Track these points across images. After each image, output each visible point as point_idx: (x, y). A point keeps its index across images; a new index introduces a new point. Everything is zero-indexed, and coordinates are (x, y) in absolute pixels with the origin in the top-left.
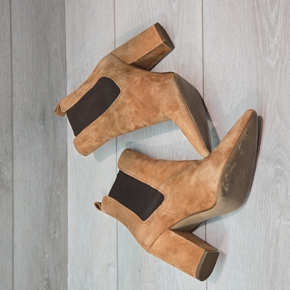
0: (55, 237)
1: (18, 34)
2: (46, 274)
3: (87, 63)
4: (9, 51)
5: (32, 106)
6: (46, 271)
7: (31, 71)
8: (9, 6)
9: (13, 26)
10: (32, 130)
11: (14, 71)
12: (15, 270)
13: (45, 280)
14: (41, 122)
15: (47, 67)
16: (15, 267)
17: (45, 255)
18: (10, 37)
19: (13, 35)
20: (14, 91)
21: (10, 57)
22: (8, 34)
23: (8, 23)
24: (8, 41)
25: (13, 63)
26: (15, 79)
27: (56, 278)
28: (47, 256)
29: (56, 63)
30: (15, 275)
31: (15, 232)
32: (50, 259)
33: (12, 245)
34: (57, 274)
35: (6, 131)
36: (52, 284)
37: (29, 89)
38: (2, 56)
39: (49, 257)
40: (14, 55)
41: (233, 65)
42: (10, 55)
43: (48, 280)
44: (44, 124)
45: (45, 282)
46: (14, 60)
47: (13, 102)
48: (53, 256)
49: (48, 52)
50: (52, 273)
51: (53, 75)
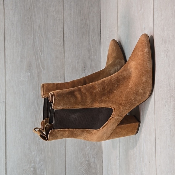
1: (68, 24)
2: (87, 157)
4: (63, 33)
5: (77, 62)
7: (76, 43)
8: (62, 9)
9: (65, 20)
10: (77, 76)
11: (65, 44)
12: (66, 152)
13: (87, 161)
14: (83, 71)
15: (87, 40)
16: (67, 151)
17: (86, 147)
19: (65, 25)
20: (65, 55)
21: (63, 37)
22: (62, 25)
23: (62, 19)
24: (61, 28)
25: (65, 40)
26: (66, 48)
27: (94, 161)
28: (88, 147)
29: (93, 37)
30: (66, 155)
32: (90, 149)
34: (95, 159)
35: (61, 77)
36: (91, 164)
37: (75, 53)
38: (58, 37)
39: (89, 148)
40: (65, 36)
41: (168, 24)
43: (88, 161)
44: (85, 73)
45: (87, 162)
46: (65, 39)
47: (65, 62)
48: (92, 148)
49: (88, 31)
50: (91, 158)
51: (91, 44)
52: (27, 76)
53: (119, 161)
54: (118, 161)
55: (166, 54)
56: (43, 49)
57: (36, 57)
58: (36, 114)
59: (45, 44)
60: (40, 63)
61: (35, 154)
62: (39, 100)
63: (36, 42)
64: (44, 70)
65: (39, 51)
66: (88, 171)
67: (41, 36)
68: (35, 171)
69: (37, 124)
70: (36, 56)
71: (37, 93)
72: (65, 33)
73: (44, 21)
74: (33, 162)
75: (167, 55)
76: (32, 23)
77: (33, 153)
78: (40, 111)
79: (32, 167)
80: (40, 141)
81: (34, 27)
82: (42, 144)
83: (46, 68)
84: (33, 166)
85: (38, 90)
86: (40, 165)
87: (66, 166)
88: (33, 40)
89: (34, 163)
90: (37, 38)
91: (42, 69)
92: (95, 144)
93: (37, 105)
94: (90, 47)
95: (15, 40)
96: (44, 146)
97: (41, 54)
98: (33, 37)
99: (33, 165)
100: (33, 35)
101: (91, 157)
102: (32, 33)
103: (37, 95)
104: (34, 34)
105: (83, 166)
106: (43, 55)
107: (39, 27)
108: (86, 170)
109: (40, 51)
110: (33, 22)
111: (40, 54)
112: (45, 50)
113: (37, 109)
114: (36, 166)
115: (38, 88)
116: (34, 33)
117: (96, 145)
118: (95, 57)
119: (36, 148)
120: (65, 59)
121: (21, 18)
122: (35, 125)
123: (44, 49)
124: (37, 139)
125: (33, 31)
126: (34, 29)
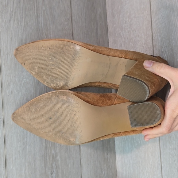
0: (108, 157)
1: (75, 2)
3: (126, 22)
4: (70, 15)
7: (85, 31)
11: (74, 30)
15: (95, 27)
17: (102, 172)
18: (70, 4)
19: (72, 3)
21: (71, 20)
22: (68, 2)
25: (73, 24)
28: (104, 173)
29: (101, 24)
31: (82, 155)
32: (105, 174)
33: (80, 166)
38: (65, 19)
39: (105, 173)
40: (73, 18)
42: (71, 18)
49: (95, 15)
51: (99, 33)
59: (51, 27)
63: (41, 23)
67: (46, 14)
69: (48, 149)
88: (36, 20)
98: (36, 14)
102: (35, 7)
104: (37, 10)
116: (37, 8)
122: (46, 151)
124: (50, 173)
125: (36, 6)
126: (36, 2)
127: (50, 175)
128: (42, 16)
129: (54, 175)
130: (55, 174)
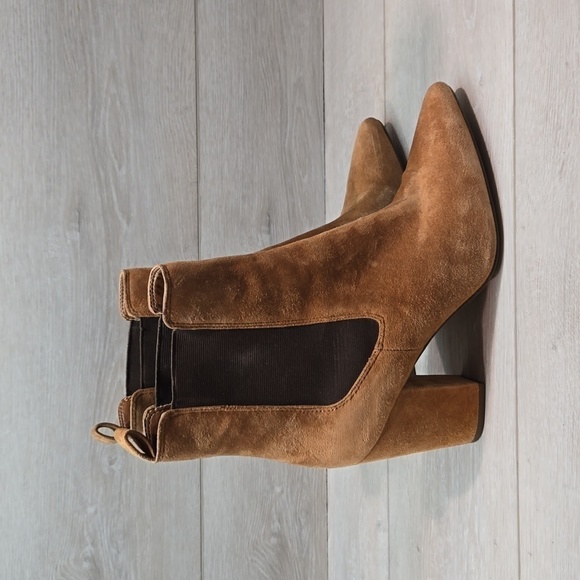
1: (212, 64)
2: (277, 524)
4: (193, 96)
5: (243, 197)
6: (275, 517)
7: (240, 131)
8: (192, 13)
9: (200, 49)
10: (242, 244)
11: (201, 134)
12: (205, 506)
13: (274, 534)
14: (266, 228)
15: (279, 119)
16: (205, 501)
17: (273, 488)
19: (202, 66)
20: (202, 172)
21: (194, 109)
22: (190, 67)
23: (190, 46)
24: (189, 79)
25: (201, 119)
26: (204, 148)
27: (300, 534)
28: (278, 489)
29: (299, 110)
30: (205, 515)
32: (284, 495)
34: (301, 529)
35: (186, 249)
36: (290, 545)
37: (237, 166)
38: (177, 109)
39: (282, 492)
40: (202, 104)
43: (279, 535)
44: (269, 232)
45: (274, 540)
46: (203, 116)
47: (200, 193)
48: (291, 491)
49: (281, 88)
50: (291, 524)
51: (291, 133)
52: (69, 242)
53: (386, 535)
54: (383, 538)
55: (559, 168)
56: (124, 151)
57: (103, 178)
58: (100, 373)
59: (131, 131)
60: (115, 199)
61: (96, 512)
62: (110, 325)
63: (101, 125)
64: (128, 223)
65: (113, 156)
66: (278, 571)
67: (118, 103)
68: (96, 572)
69: (103, 408)
70: (102, 174)
71: (105, 304)
72: (201, 94)
73: (128, 52)
74: (88, 539)
75: (561, 172)
76: (88, 57)
77: (91, 510)
78: (114, 364)
79: (86, 559)
80: (114, 467)
81: (93, 73)
82: (122, 477)
83: (134, 214)
84: (89, 554)
85: (109, 292)
86: (114, 551)
87: (205, 554)
88: (90, 119)
89: (94, 544)
90: (103, 109)
91: (120, 218)
92: (302, 477)
93: (102, 345)
94: (286, 145)
95: (29, 116)
96: (126, 486)
97: (120, 167)
98: (89, 106)
99: (88, 549)
100: (90, 100)
101: (287, 522)
102: (87, 92)
103: (105, 308)
104: (93, 96)
105: (263, 555)
106: (124, 171)
107: (113, 72)
108: (271, 568)
109: (116, 157)
110: (91, 54)
111: (114, 168)
112: (131, 152)
113: (103, 357)
114: (101, 553)
115: (109, 286)
116: (94, 93)
117: (305, 480)
118: (305, 180)
119: (101, 493)
120: (201, 185)
121: (49, 41)
122: (98, 411)
123: (127, 150)
124: (105, 460)
125: (90, 88)
126: (93, 80)
127: (107, 464)
128: (106, 108)
129: (116, 467)
130: (119, 467)
